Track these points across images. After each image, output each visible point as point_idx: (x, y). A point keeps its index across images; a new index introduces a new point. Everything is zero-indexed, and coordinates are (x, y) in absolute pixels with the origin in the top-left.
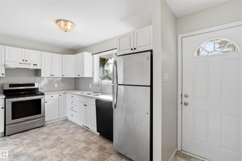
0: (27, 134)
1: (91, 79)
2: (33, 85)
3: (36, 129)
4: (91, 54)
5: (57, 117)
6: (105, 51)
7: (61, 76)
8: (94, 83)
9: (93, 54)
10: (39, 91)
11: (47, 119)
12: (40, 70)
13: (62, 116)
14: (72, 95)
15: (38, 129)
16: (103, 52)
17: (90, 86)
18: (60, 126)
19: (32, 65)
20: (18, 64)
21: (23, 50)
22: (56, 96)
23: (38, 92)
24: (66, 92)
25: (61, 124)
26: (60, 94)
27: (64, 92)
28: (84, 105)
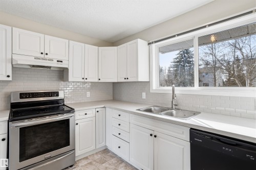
1: (147, 84)
2: (56, 94)
4: (147, 43)
5: (93, 147)
6: (178, 35)
7: (97, 80)
8: (151, 91)
10: (65, 103)
11: (78, 152)
12: (67, 69)
13: (100, 146)
14: (119, 113)
16: (174, 36)
17: (144, 95)
18: (102, 167)
19: (55, 61)
20: (33, 59)
21: (42, 36)
22: (91, 111)
23: (64, 105)
25: (102, 162)
26: (97, 110)
27: (103, 106)
28: (151, 135)
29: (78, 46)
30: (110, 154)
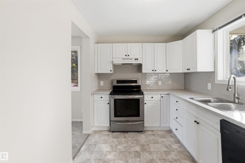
0: (125, 137)
1: (212, 74)
2: (135, 82)
3: (134, 133)
4: (211, 31)
5: (157, 125)
7: (165, 72)
8: (216, 82)
9: (214, 31)
11: (146, 124)
12: (141, 65)
14: (177, 100)
15: (137, 133)
17: (209, 86)
18: (160, 140)
19: (134, 59)
20: (121, 59)
22: (157, 97)
23: (140, 90)
24: (170, 93)
25: (162, 137)
26: (162, 95)
27: (167, 93)
28: (195, 122)
29: (149, 46)
30: (172, 134)
